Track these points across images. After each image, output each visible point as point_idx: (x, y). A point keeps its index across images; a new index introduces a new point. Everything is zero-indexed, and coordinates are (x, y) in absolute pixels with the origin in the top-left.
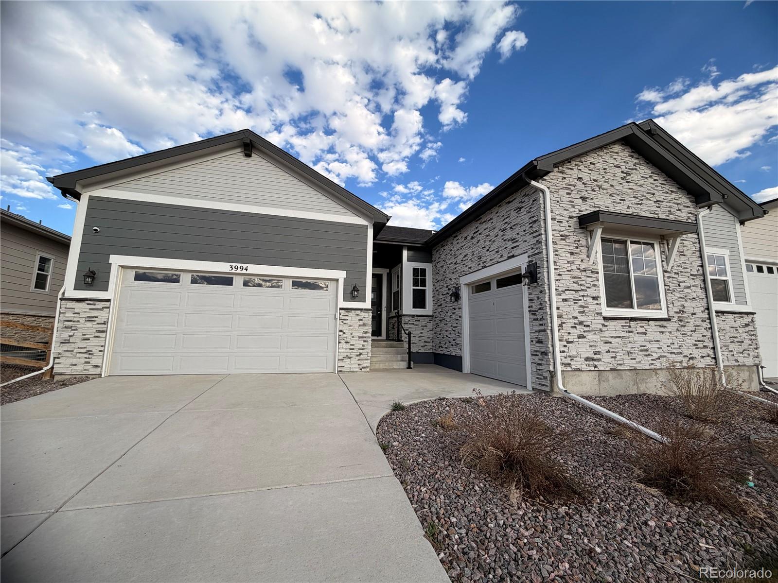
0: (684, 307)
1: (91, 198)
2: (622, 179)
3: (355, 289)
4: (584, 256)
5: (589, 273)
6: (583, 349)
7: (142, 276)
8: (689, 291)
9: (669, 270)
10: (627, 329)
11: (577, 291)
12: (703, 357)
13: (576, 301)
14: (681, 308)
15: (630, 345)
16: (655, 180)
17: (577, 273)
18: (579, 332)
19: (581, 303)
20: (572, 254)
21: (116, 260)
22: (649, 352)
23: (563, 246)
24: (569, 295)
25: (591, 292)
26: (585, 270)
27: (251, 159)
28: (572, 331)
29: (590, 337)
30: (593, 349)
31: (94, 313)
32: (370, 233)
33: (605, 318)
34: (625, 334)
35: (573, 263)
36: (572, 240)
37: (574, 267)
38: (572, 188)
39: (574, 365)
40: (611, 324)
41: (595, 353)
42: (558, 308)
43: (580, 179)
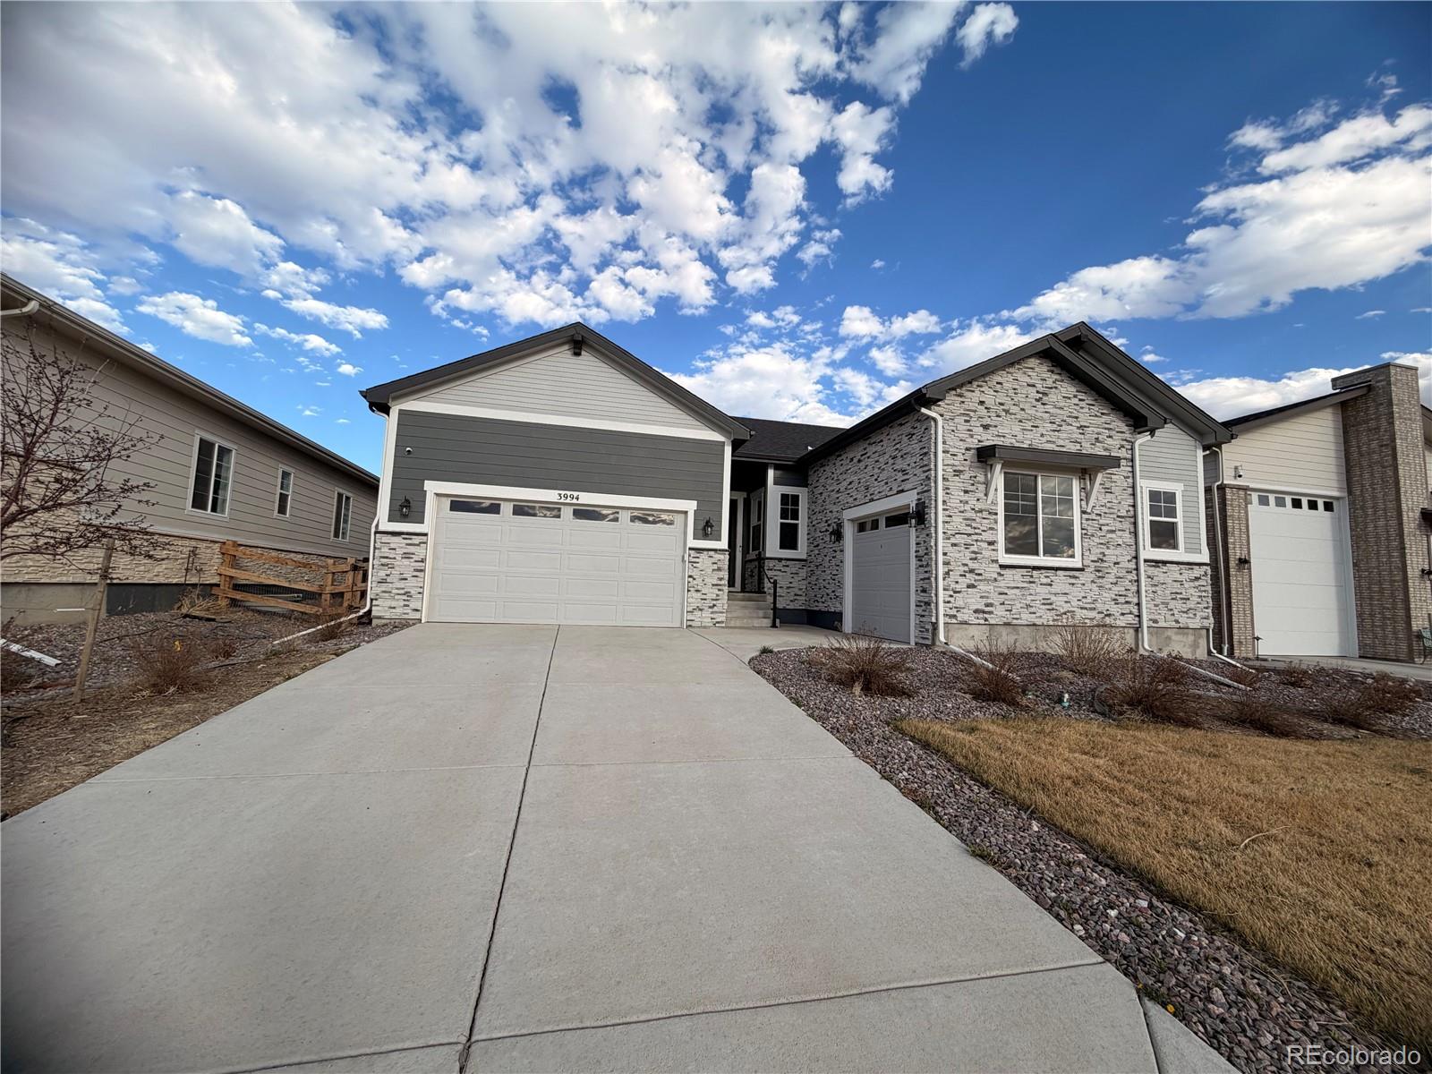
0: (1104, 555)
1: (402, 412)
2: (1037, 400)
3: (708, 524)
4: (981, 495)
5: (985, 514)
6: (973, 600)
7: (459, 505)
8: (1113, 536)
9: (1089, 511)
10: (1028, 579)
11: (969, 535)
12: (1123, 614)
13: (967, 546)
14: (1101, 556)
15: (1029, 598)
16: (1080, 400)
17: (971, 514)
18: (969, 582)
19: (972, 548)
20: (966, 492)
21: (431, 487)
22: (1054, 606)
23: (957, 484)
24: (959, 539)
25: (987, 536)
26: (981, 511)
27: (580, 358)
28: (961, 580)
29: (982, 587)
30: (985, 601)
31: (412, 549)
32: (728, 450)
33: (1003, 567)
34: (1025, 585)
35: (967, 502)
36: (967, 476)
37: (967, 507)
38: (972, 414)
39: (961, 617)
40: (1006, 572)
41: (987, 605)
42: (945, 554)
43: (982, 403)
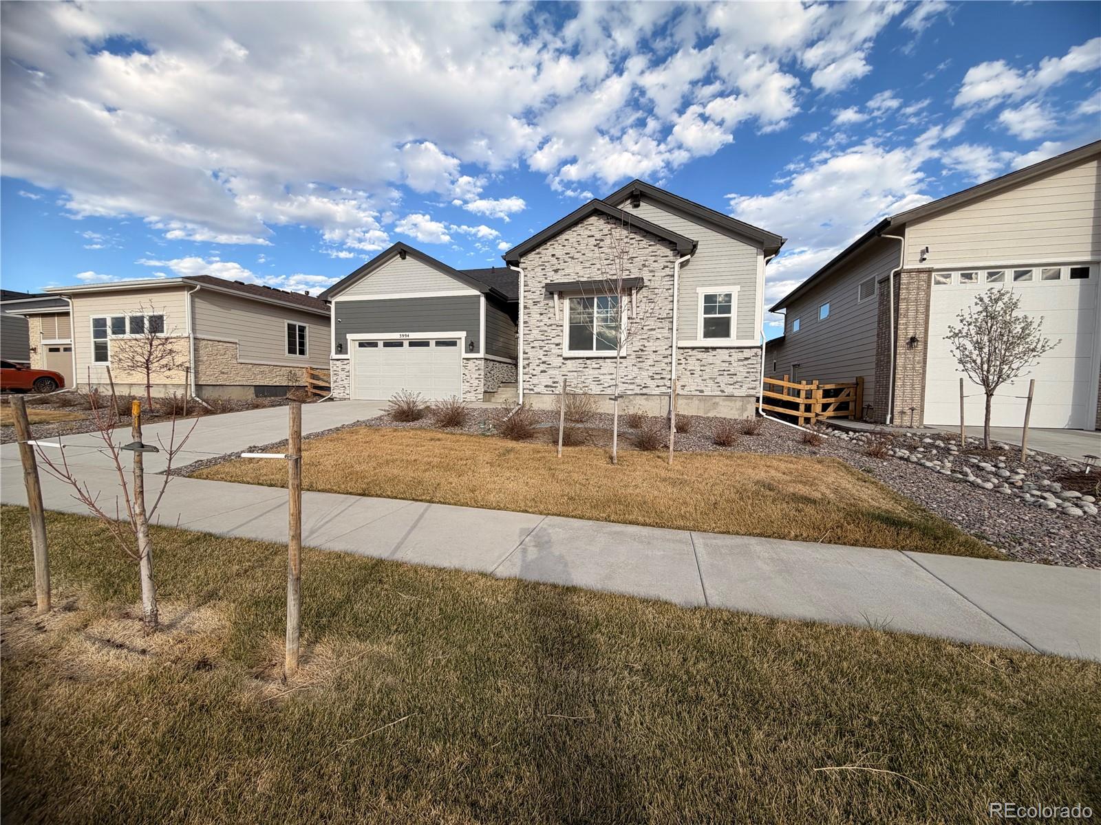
1: (336, 303)
3: (472, 344)
4: (552, 315)
5: (554, 327)
7: (362, 344)
8: (652, 332)
9: (634, 316)
11: (543, 341)
13: (541, 347)
14: (642, 348)
17: (545, 328)
18: (542, 369)
20: (541, 314)
21: (350, 337)
22: (601, 382)
23: (535, 310)
24: (536, 344)
25: (557, 340)
26: (551, 325)
27: (405, 260)
28: (537, 368)
29: (551, 372)
32: (483, 300)
33: (564, 359)
34: (581, 369)
35: (541, 321)
36: (542, 304)
37: (542, 324)
38: (546, 264)
39: (536, 390)
40: (568, 362)
41: (554, 383)
42: (525, 353)
43: (553, 255)
